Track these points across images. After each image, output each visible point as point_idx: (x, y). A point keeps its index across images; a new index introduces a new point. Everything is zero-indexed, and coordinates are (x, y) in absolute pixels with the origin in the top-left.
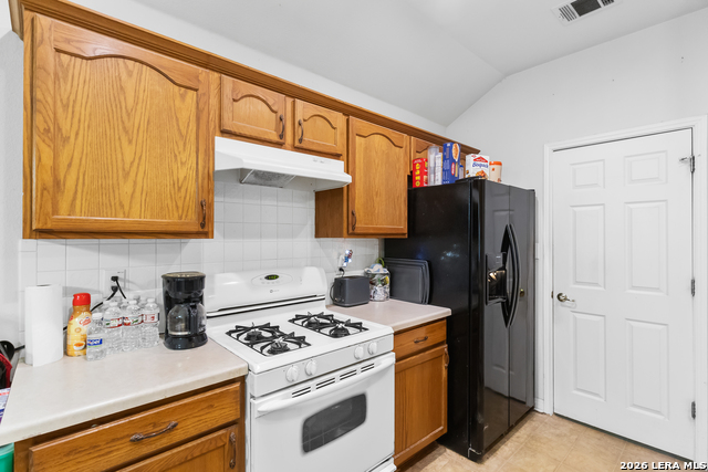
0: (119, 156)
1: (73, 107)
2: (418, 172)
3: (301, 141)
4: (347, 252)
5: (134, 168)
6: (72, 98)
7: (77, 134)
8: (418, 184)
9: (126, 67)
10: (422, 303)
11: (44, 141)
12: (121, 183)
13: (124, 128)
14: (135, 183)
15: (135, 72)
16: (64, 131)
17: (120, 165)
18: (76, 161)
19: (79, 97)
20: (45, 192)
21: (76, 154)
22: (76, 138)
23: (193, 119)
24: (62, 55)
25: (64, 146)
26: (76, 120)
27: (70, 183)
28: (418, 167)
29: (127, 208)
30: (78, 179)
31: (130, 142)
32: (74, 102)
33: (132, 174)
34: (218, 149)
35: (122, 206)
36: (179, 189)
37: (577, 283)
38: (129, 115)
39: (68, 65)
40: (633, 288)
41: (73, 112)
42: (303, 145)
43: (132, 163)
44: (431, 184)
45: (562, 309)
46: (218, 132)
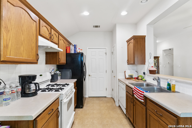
0: (21, 38)
1: (11, 21)
2: (68, 50)
3: (53, 40)
4: (53, 68)
5: (24, 42)
6: (10, 18)
7: (11, 30)
8: (68, 52)
9: (22, 11)
10: (70, 79)
11: (4, 31)
12: (21, 47)
13: (22, 30)
14: (24, 47)
15: (24, 13)
16: (8, 28)
17: (21, 41)
18: (11, 38)
19: (12, 18)
20: (5, 48)
21: (11, 36)
22: (11, 31)
23: (35, 30)
24: (8, 3)
25: (8, 33)
26: (11, 25)
27: (10, 45)
28: (68, 48)
29: (22, 55)
30: (11, 44)
31: (23, 34)
32: (11, 19)
33: (23, 44)
34: (39, 39)
35: (21, 54)
36: (33, 50)
37: (92, 72)
38: (23, 26)
39: (10, 7)
40: (100, 72)
41: (11, 22)
42: (53, 41)
43: (23, 41)
44: (71, 53)
45: (90, 77)
46: (39, 35)
